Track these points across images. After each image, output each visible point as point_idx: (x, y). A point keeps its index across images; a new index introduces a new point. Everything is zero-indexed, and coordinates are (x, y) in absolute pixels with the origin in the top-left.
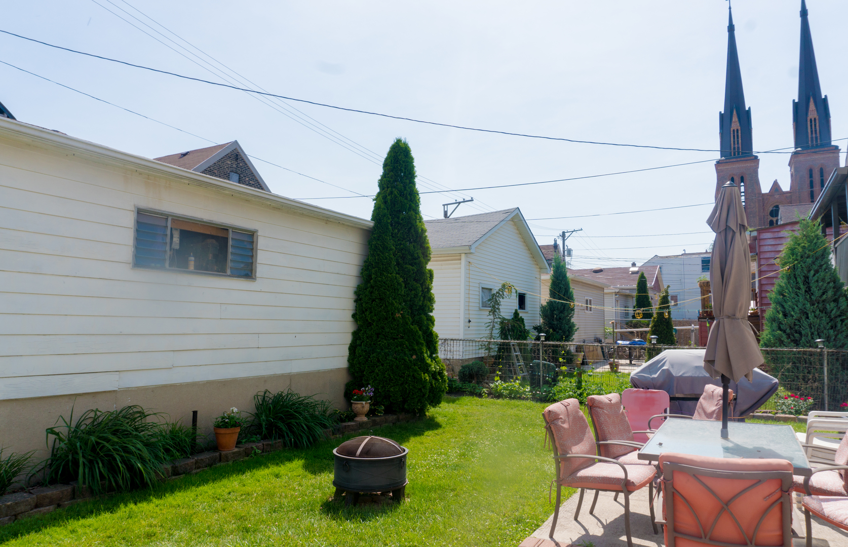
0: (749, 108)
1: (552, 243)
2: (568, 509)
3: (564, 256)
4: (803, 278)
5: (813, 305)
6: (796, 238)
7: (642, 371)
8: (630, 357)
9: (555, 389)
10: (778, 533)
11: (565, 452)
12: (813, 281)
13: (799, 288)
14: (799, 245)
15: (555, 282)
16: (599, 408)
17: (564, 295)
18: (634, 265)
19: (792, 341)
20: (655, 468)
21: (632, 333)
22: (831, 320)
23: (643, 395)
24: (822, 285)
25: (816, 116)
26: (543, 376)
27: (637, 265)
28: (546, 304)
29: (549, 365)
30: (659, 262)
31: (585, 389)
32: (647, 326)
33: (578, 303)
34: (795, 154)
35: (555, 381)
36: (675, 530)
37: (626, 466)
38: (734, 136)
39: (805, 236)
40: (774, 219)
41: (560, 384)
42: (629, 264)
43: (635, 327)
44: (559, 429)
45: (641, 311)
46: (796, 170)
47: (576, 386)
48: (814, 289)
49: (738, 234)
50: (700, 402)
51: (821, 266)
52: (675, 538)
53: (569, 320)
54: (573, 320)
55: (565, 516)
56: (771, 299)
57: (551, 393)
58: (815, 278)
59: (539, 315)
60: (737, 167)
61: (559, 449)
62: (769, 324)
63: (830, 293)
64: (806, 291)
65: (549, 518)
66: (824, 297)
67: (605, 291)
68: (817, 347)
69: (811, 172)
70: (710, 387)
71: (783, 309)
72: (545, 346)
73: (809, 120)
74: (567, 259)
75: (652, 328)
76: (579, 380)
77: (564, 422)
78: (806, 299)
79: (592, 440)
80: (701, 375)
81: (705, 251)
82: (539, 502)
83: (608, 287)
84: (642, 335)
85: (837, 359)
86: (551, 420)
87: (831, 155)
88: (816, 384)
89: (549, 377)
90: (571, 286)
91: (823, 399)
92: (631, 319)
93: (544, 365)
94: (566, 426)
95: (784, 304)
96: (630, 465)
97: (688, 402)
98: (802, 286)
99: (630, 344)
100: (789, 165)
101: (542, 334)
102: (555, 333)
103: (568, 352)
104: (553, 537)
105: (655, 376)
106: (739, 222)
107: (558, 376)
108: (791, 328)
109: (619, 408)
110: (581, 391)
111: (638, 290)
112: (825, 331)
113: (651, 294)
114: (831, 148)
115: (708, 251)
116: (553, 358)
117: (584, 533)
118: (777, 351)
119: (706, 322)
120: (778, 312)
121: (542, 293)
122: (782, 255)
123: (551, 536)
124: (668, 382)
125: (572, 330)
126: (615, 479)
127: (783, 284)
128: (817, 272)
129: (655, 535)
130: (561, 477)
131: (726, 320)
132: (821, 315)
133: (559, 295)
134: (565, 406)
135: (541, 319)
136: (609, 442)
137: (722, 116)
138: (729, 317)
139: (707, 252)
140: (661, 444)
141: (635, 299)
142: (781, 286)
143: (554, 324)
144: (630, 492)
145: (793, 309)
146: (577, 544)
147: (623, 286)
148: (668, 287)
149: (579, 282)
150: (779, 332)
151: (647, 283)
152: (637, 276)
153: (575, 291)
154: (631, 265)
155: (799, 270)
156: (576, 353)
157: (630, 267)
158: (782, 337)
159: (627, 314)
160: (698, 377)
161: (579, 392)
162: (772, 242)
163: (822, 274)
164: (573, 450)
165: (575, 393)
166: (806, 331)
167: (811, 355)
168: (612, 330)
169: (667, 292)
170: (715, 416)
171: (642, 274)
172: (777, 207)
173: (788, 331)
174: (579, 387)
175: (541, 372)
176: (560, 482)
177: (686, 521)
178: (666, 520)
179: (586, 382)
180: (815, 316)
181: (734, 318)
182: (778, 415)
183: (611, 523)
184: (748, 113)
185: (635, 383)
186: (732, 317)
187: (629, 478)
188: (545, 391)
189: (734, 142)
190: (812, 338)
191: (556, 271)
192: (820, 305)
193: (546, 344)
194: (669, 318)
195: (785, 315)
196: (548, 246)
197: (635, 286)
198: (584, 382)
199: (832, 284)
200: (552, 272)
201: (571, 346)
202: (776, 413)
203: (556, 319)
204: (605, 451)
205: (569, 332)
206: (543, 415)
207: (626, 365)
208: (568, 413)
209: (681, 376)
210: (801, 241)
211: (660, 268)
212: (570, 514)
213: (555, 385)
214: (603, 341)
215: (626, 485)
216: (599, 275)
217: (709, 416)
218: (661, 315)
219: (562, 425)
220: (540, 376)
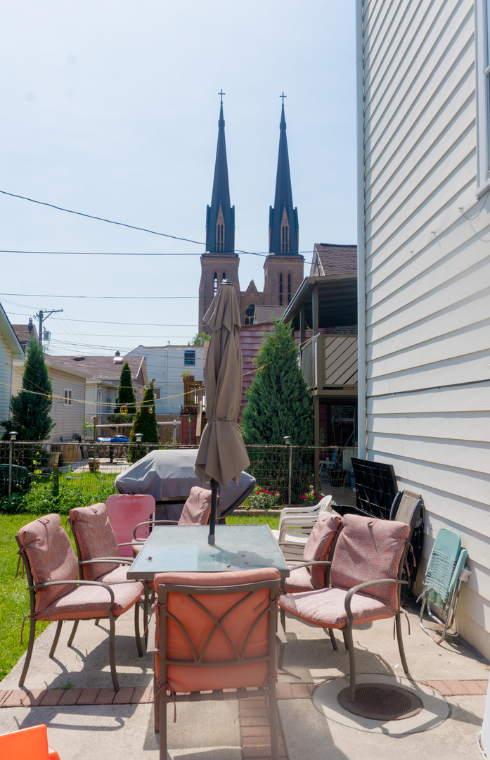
0: (234, 206)
1: (27, 323)
2: (41, 645)
3: (40, 339)
4: (275, 378)
5: (283, 403)
6: (271, 339)
7: (128, 475)
8: (111, 456)
9: (27, 497)
10: (265, 643)
11: (42, 580)
12: (283, 380)
13: (272, 388)
14: (274, 346)
15: (30, 370)
16: (83, 522)
17: (40, 386)
18: (118, 354)
19: (264, 438)
20: (142, 585)
21: (114, 428)
22: (296, 418)
23: (129, 501)
24: (291, 385)
25: (287, 225)
26: (12, 482)
27: (121, 355)
28: (18, 395)
29: (20, 469)
30: (143, 352)
31: (62, 496)
32: (130, 421)
33: (56, 396)
34: (269, 258)
35: (27, 487)
36: (168, 658)
37: (112, 587)
38: (219, 232)
39: (278, 337)
40: (250, 318)
41: (33, 489)
42: (113, 354)
43: (118, 421)
44: (36, 553)
45: (125, 406)
46: (269, 273)
47: (52, 492)
48: (284, 389)
49: (232, 335)
50: (186, 506)
51: (290, 367)
52: (167, 667)
53: (46, 414)
54: (49, 415)
55: (38, 655)
56: (248, 396)
57: (22, 502)
58: (285, 378)
59: (8, 409)
60: (221, 263)
61: (35, 577)
62: (246, 422)
63: (296, 393)
64: (277, 390)
65: (18, 662)
66: (292, 396)
67: (87, 382)
68: (284, 443)
69: (281, 276)
70: (196, 490)
71: (258, 407)
72: (17, 446)
73: (282, 228)
74: (44, 342)
75: (135, 423)
76: (55, 485)
77: (41, 545)
78: (277, 398)
79: (74, 560)
80: (187, 477)
81: (187, 345)
82: (6, 642)
83: (90, 377)
84: (125, 431)
85: (300, 455)
86: (26, 544)
87: (297, 264)
88: (283, 479)
89: (19, 483)
90: (49, 375)
91: (287, 492)
92: (113, 413)
93: (14, 469)
94: (44, 548)
95: (259, 402)
96: (116, 585)
97: (174, 505)
98: (274, 386)
99: (112, 441)
100: (264, 267)
101: (13, 433)
102: (27, 429)
103: (44, 453)
104: (24, 685)
105: (142, 479)
106: (234, 322)
107: (30, 482)
108: (264, 425)
109: (104, 520)
110: (57, 498)
111: (122, 382)
112: (291, 429)
113: (134, 387)
114: (298, 257)
115: (191, 344)
116: (25, 460)
117: (61, 671)
118: (252, 448)
119: (188, 417)
120: (254, 409)
121: (13, 382)
122: (259, 354)
123: (21, 685)
124: (154, 485)
125: (48, 426)
126: (100, 604)
127: (258, 383)
128: (287, 372)
129: (140, 659)
130: (36, 610)
131: (218, 423)
132: (288, 413)
133: (34, 385)
134: (44, 524)
135: (11, 413)
136: (93, 560)
137: (209, 209)
138: (221, 419)
139: (189, 346)
140: (150, 559)
141: (118, 391)
142: (257, 385)
143: (27, 420)
144: (116, 617)
145: (266, 407)
146: (53, 687)
147: (104, 378)
148: (154, 380)
149: (58, 371)
150: (254, 429)
151: (131, 374)
152: (121, 367)
153: (54, 381)
154: (114, 355)
155: (273, 370)
156: (52, 453)
157: (114, 357)
158: (256, 434)
159: (109, 408)
160: (184, 478)
161: (55, 499)
162: (249, 341)
163: (291, 374)
164: (52, 577)
165: (50, 500)
166: (276, 428)
167: (279, 451)
168: (93, 426)
169: (152, 386)
170: (200, 519)
171: (127, 365)
172: (253, 306)
173: (261, 428)
174: (55, 494)
175: (10, 477)
176: (34, 617)
177: (179, 645)
178: (158, 647)
179: (63, 487)
180: (284, 415)
181: (225, 421)
182: (251, 510)
183: (93, 653)
184: (232, 210)
185: (121, 488)
186: (223, 419)
187: (115, 601)
188: (15, 501)
189: (219, 237)
190: (281, 435)
191: (32, 357)
192: (288, 404)
193: (18, 444)
194: (154, 413)
195: (259, 413)
196: (21, 326)
197: (118, 377)
198: (61, 487)
199: (298, 385)
200: (27, 358)
201: (46, 444)
202: (249, 509)
203: (30, 413)
204: (88, 572)
205: (45, 429)
206: (17, 537)
207: (107, 464)
208: (47, 532)
209: (168, 478)
210: (275, 343)
211: (145, 359)
212: (44, 651)
213: (27, 492)
214: (82, 438)
215: (112, 610)
216: (80, 364)
217: (194, 519)
218: (145, 410)
219: (40, 548)
220: (8, 482)
